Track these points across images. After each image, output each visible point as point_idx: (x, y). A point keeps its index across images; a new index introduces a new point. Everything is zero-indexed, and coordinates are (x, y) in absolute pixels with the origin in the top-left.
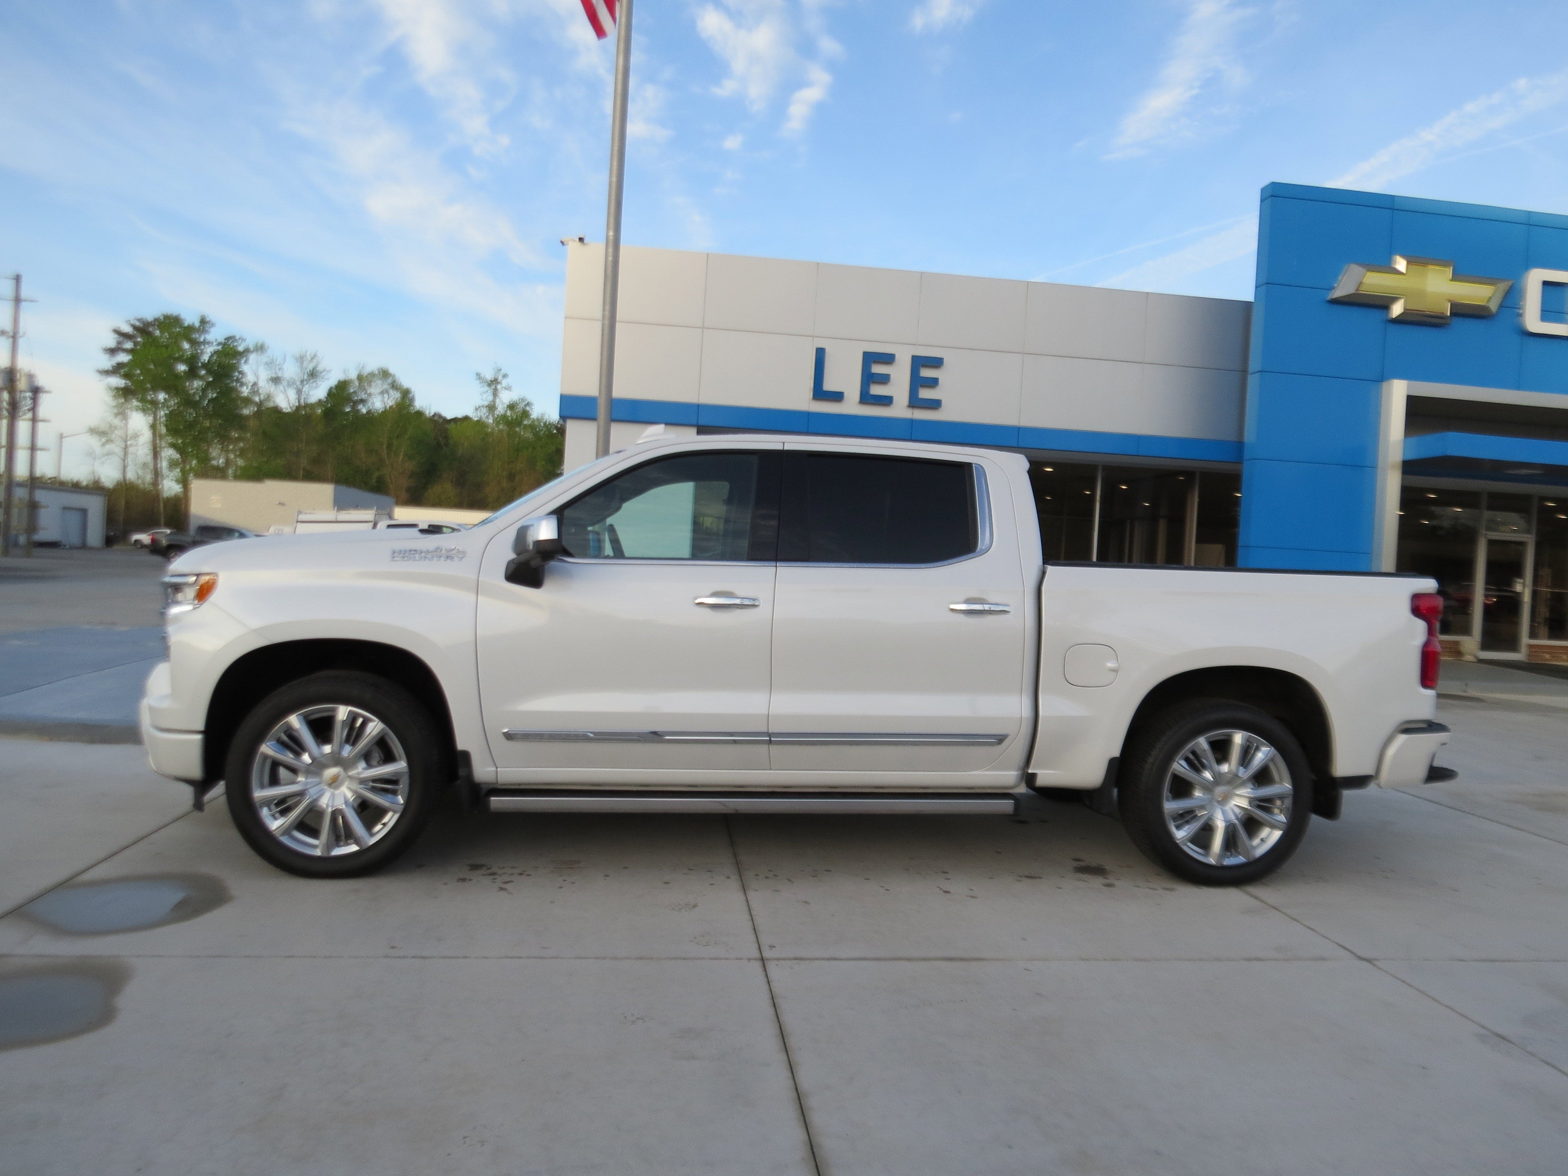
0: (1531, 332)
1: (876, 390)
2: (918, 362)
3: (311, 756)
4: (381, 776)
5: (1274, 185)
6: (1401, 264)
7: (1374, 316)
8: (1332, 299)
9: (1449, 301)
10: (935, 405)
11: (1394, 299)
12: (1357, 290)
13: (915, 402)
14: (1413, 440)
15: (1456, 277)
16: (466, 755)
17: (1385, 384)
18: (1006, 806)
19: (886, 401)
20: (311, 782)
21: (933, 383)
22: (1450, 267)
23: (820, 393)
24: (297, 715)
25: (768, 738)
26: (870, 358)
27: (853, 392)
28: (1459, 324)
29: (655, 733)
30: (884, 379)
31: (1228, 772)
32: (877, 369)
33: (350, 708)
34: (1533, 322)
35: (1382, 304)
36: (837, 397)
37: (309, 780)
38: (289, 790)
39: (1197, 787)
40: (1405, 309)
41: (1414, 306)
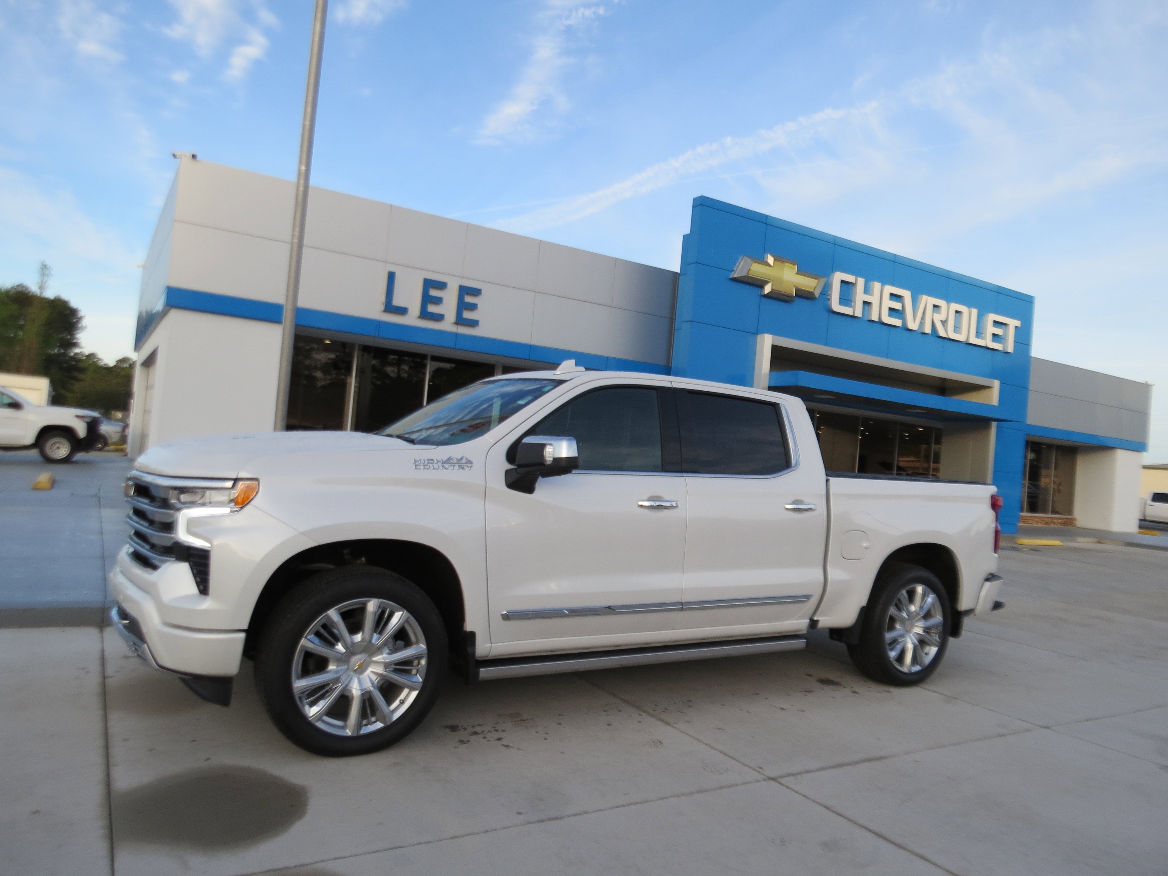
0: (834, 311)
1: (432, 309)
2: (464, 291)
3: (345, 646)
4: (405, 660)
5: (702, 197)
6: (770, 260)
7: (755, 291)
8: (733, 278)
9: (795, 286)
10: (474, 324)
11: (767, 282)
12: (748, 273)
13: (460, 321)
14: (774, 374)
15: (799, 272)
16: (472, 635)
17: (759, 336)
18: (800, 643)
19: (439, 318)
20: (342, 670)
21: (473, 307)
22: (796, 265)
23: (390, 308)
24: (335, 609)
25: (681, 607)
26: (429, 284)
27: (415, 309)
28: (798, 302)
29: (609, 607)
30: (438, 301)
31: (915, 611)
32: (433, 293)
33: (381, 600)
34: (836, 306)
35: (759, 284)
36: (402, 311)
37: (339, 668)
38: (323, 680)
39: (898, 622)
40: (772, 289)
41: (778, 288)
